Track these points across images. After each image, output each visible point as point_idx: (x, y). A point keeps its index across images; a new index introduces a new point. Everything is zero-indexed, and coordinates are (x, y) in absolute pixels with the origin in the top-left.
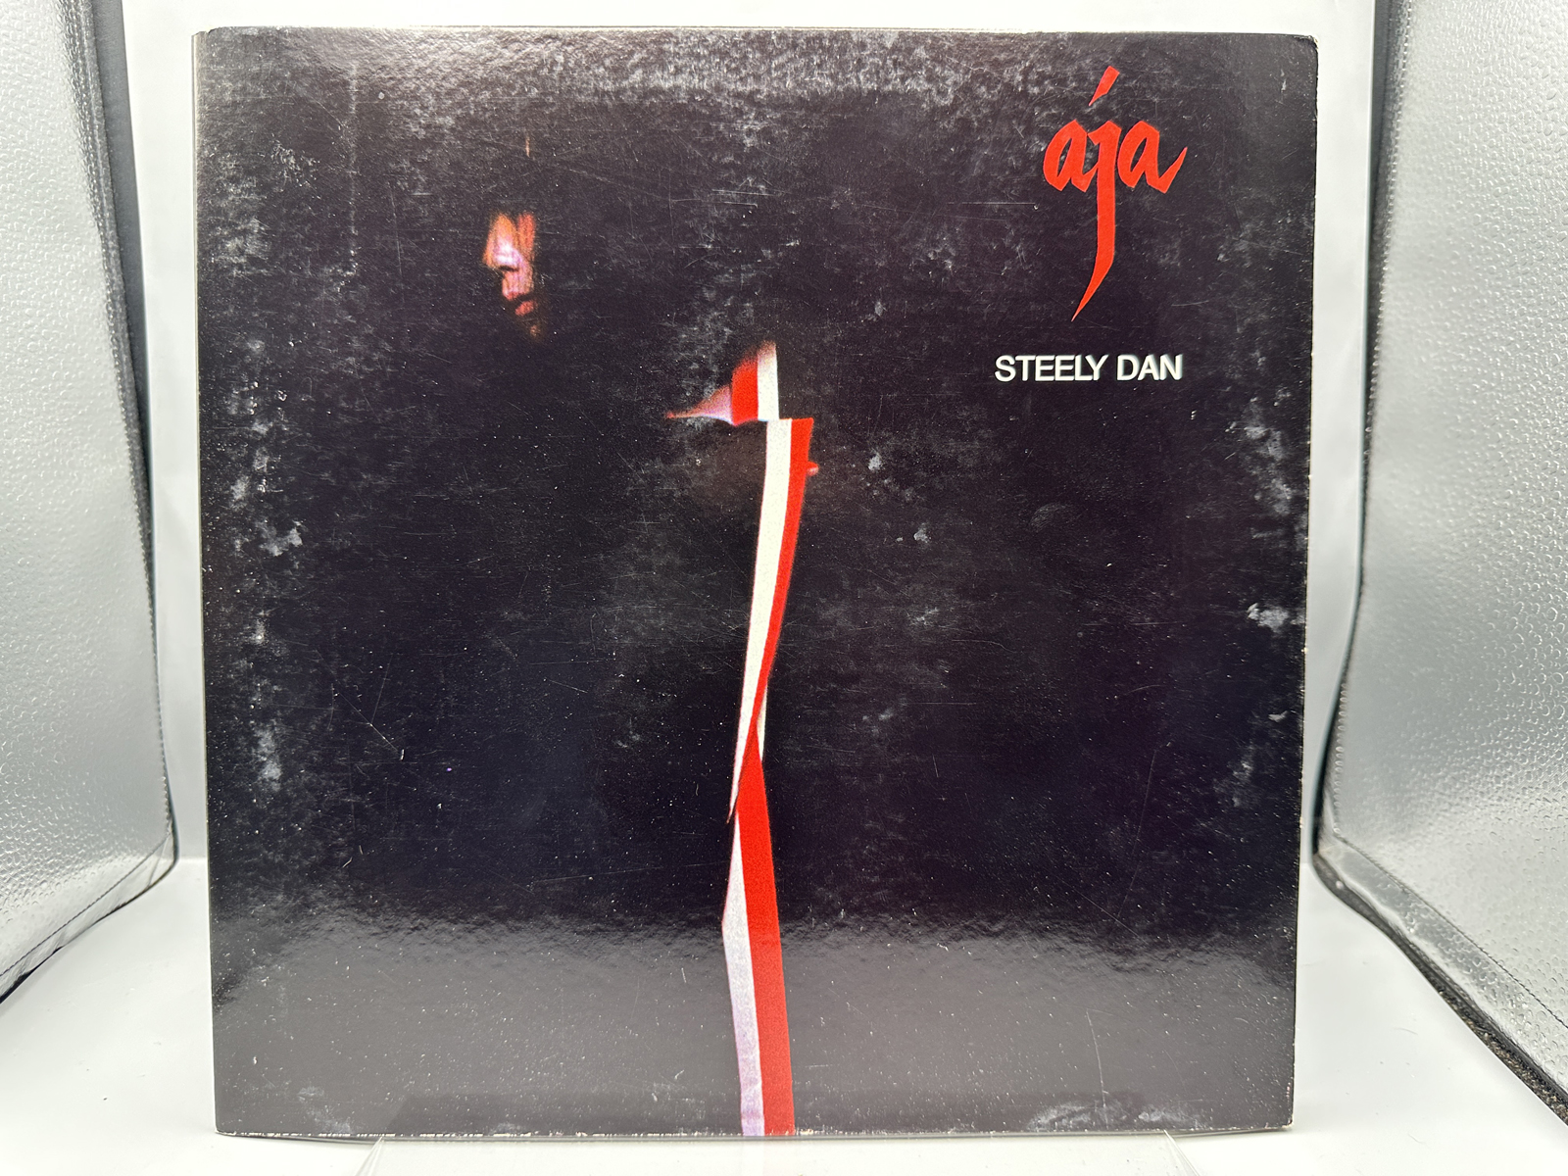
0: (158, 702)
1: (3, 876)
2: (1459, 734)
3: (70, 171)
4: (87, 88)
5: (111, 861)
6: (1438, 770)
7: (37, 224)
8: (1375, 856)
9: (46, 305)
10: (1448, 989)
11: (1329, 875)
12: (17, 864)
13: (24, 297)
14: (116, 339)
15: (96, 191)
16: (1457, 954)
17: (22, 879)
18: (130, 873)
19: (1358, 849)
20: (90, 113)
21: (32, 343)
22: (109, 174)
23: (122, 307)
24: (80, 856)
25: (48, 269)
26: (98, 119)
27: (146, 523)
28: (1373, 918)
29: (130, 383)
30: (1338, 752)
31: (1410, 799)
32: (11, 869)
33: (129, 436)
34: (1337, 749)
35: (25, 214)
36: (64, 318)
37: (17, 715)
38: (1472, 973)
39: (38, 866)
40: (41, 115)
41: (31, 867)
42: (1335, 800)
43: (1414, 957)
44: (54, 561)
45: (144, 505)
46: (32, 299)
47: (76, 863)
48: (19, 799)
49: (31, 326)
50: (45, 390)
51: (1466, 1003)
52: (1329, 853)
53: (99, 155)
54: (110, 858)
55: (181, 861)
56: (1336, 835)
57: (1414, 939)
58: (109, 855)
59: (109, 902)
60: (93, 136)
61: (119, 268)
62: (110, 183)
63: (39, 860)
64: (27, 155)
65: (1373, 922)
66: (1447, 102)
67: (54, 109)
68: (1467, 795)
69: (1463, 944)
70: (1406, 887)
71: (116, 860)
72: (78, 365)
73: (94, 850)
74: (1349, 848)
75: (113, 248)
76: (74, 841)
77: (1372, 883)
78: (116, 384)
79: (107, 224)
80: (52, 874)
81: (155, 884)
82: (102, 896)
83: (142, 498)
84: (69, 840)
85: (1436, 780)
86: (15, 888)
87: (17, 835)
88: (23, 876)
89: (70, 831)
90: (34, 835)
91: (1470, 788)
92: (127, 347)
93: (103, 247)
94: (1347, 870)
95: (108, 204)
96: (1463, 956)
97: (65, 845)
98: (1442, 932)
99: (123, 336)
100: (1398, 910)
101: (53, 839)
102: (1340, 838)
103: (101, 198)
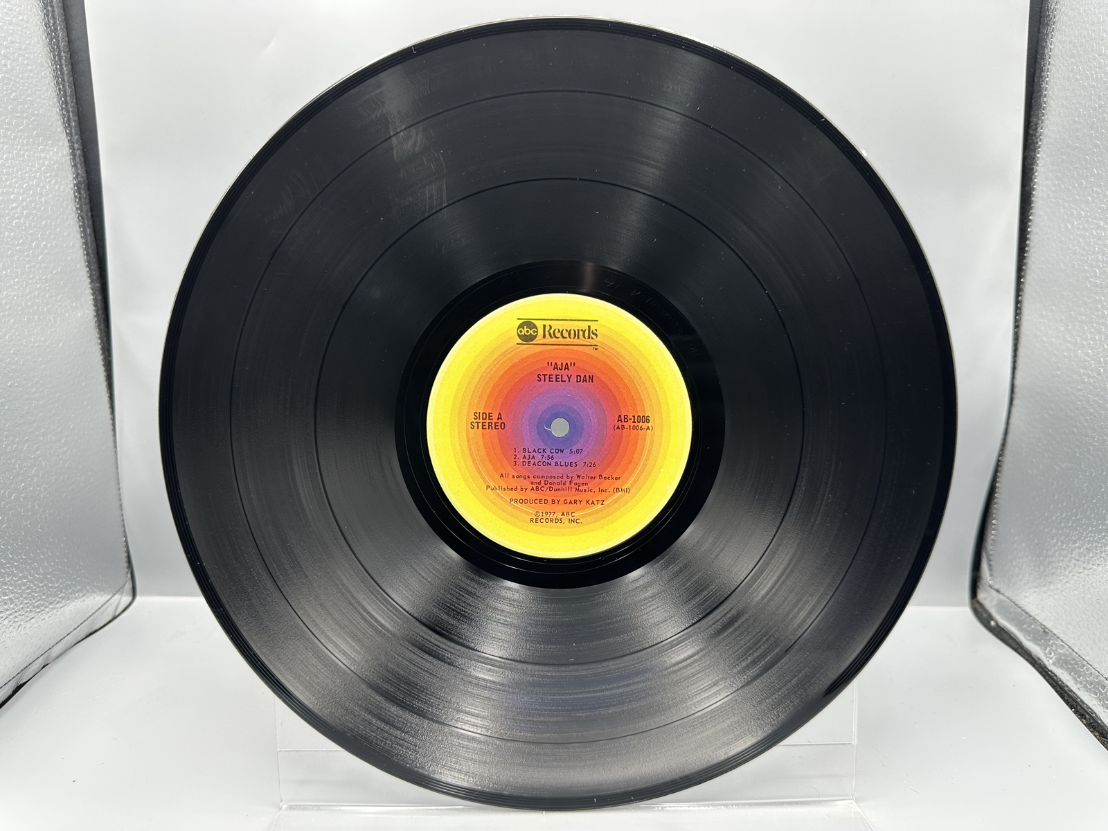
0: (119, 484)
1: (1, 615)
2: (1093, 515)
3: (43, 91)
4: (56, 29)
5: (84, 600)
6: (1075, 542)
7: (18, 132)
8: (1022, 603)
9: (27, 192)
10: (1079, 707)
11: (985, 615)
12: (12, 606)
13: (10, 186)
14: (82, 217)
15: (64, 106)
16: (1086, 681)
17: (16, 617)
18: (99, 609)
19: (1008, 598)
20: (58, 47)
21: (16, 221)
22: (74, 94)
23: (85, 193)
24: (60, 598)
25: (28, 165)
26: (65, 52)
27: (107, 353)
28: (1019, 650)
29: (92, 250)
30: (994, 524)
31: (1051, 563)
32: (7, 610)
33: (92, 289)
34: (993, 522)
35: (9, 124)
36: (41, 202)
37: (10, 497)
38: (1099, 697)
39: (28, 607)
40: (20, 49)
41: (22, 608)
42: (990, 560)
43: (1052, 681)
44: (36, 383)
45: (105, 339)
46: (15, 188)
47: (57, 603)
48: (12, 559)
49: (16, 208)
50: (28, 256)
51: (1094, 719)
52: (985, 599)
53: (66, 79)
54: (83, 598)
55: (138, 598)
56: (991, 586)
57: (1051, 667)
58: (83, 596)
59: (84, 630)
60: (61, 65)
61: (83, 164)
62: (75, 100)
63: (28, 603)
64: (10, 79)
65: (1020, 654)
66: (1093, 24)
67: (29, 44)
68: (1097, 562)
69: (1091, 673)
70: (1047, 628)
71: (88, 599)
72: (52, 237)
73: (71, 594)
74: (1001, 596)
75: (78, 149)
76: (56, 588)
77: (1019, 624)
78: (82, 250)
79: (73, 131)
80: (39, 612)
81: (119, 615)
82: (78, 626)
83: (104, 334)
84: (51, 587)
85: (1073, 550)
86: (11, 623)
87: (11, 585)
88: (16, 614)
89: (52, 580)
90: (24, 585)
91: (1101, 557)
92: (90, 223)
93: (70, 149)
94: (999, 612)
95: (73, 116)
96: (1092, 683)
97: (49, 591)
98: (1074, 663)
99: (87, 215)
100: (1040, 645)
101: (39, 587)
102: (994, 589)
103: (68, 112)
